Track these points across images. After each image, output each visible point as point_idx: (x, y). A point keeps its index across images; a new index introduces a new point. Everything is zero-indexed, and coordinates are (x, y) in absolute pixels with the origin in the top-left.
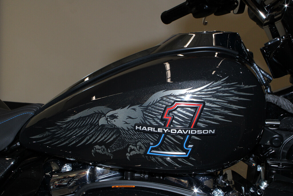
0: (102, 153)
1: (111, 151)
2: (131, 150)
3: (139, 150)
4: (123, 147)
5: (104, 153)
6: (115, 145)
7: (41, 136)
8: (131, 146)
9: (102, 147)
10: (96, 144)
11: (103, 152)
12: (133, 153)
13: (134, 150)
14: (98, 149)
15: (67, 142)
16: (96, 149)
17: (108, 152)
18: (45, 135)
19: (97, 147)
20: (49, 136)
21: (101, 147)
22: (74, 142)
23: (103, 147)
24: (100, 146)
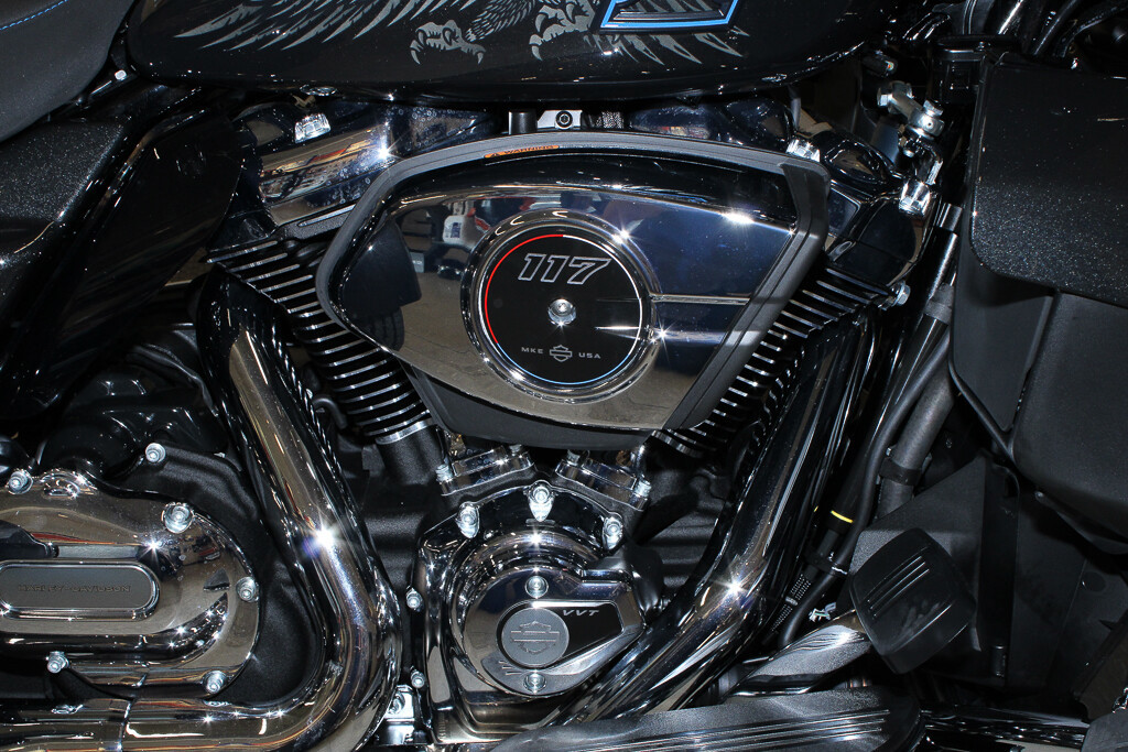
0: (448, 48)
1: (478, 37)
2: (548, 22)
3: (573, 17)
4: (519, 15)
5: (455, 45)
6: (493, 12)
7: (220, 25)
8: (545, 9)
9: (446, 26)
10: (425, 17)
11: (450, 44)
12: (552, 32)
13: (555, 20)
14: (433, 36)
15: (320, 28)
16: (425, 37)
17: (469, 42)
18: (233, 18)
19: (430, 27)
20: (249, 17)
21: (442, 27)
22: (347, 24)
23: (451, 24)
24: (438, 24)
